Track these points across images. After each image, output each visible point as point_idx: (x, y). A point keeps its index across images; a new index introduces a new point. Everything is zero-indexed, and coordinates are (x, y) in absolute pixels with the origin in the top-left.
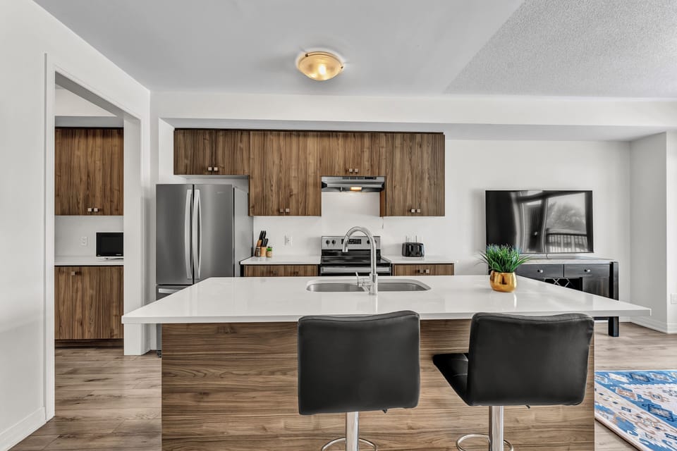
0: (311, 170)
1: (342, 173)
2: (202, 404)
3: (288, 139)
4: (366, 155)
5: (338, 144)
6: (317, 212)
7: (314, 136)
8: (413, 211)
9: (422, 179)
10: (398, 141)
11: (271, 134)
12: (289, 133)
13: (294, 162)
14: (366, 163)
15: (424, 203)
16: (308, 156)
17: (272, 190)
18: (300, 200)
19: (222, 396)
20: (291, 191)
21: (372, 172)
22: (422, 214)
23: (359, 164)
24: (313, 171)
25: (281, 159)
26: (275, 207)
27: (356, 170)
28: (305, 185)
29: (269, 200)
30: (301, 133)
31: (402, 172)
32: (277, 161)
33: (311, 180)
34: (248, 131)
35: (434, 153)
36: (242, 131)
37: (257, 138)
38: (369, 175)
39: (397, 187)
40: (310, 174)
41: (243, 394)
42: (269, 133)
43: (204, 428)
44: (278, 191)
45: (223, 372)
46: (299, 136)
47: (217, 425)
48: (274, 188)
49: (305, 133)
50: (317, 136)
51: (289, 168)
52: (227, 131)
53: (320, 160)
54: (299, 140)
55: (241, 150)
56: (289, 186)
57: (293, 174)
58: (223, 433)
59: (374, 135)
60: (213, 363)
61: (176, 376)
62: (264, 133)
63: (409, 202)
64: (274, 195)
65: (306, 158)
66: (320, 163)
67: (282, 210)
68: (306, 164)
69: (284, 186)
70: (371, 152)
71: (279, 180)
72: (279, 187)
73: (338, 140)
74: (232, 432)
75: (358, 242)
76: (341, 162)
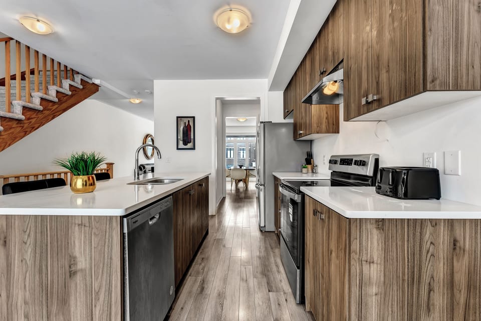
75: (351, 162)
76: (318, 68)
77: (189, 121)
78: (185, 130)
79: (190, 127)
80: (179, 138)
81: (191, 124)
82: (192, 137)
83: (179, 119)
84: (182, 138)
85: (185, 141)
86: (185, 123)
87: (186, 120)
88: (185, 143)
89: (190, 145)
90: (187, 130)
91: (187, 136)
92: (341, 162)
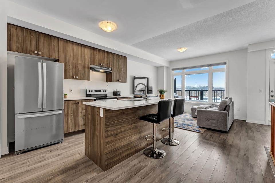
0: (87, 61)
1: (98, 65)
2: (116, 138)
3: (77, 46)
4: (106, 59)
5: (97, 53)
6: (89, 79)
7: (87, 48)
8: (119, 81)
9: (121, 70)
10: (115, 57)
11: (69, 42)
12: (78, 44)
13: (79, 57)
14: (106, 62)
15: (122, 79)
16: (85, 56)
17: (70, 68)
18: (82, 73)
19: (121, 134)
20: (78, 69)
21: (108, 66)
22: (121, 82)
23: (103, 62)
24: (87, 62)
25: (74, 54)
26: (71, 75)
27: (103, 64)
28: (84, 67)
29: (68, 72)
30: (83, 45)
31: (116, 67)
32: (72, 55)
33: (86, 66)
34: (58, 38)
35: (124, 62)
36: (55, 37)
37: (62, 42)
38: (107, 67)
39: (115, 72)
40: (86, 63)
41: (126, 132)
42: (69, 41)
43: (117, 146)
44: (73, 69)
45: (121, 126)
46: (82, 46)
47: (120, 144)
48: (71, 67)
49: (84, 46)
50: (89, 48)
51: (77, 59)
52: (46, 35)
53: (90, 58)
54: (82, 48)
55: (54, 46)
56: (77, 67)
57: (79, 62)
58: (121, 146)
59: (108, 53)
60: (119, 124)
61: (109, 131)
62: (66, 41)
63: (118, 78)
64: (71, 70)
65: (84, 56)
66: (90, 59)
67: (75, 77)
68: (85, 59)
69: (75, 67)
70: (107, 59)
71: (73, 64)
72: (73, 67)
73: (96, 51)
74: (123, 144)
75: (100, 91)
76: (98, 60)
92: (96, 91)
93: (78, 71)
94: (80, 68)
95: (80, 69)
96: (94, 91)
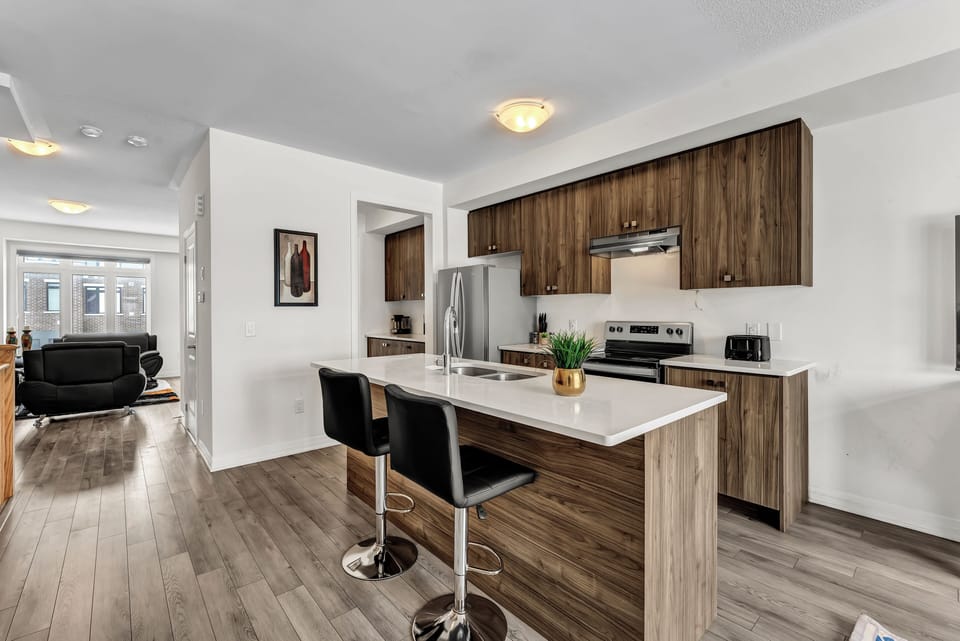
0: (580, 232)
1: (617, 231)
3: (555, 198)
4: (650, 196)
7: (582, 188)
8: (728, 278)
9: (748, 219)
10: (702, 161)
12: (556, 191)
13: (561, 226)
14: (650, 210)
15: (752, 264)
16: (576, 215)
17: (540, 265)
18: (568, 274)
20: (559, 263)
21: (660, 221)
24: (582, 234)
25: (549, 225)
26: (543, 284)
27: (634, 224)
28: (573, 254)
30: (569, 188)
31: (710, 212)
32: (545, 229)
33: (580, 246)
34: (520, 199)
36: (515, 200)
37: (527, 204)
39: (701, 239)
40: (579, 238)
42: (537, 196)
44: (547, 265)
46: (566, 192)
48: (542, 261)
49: (573, 187)
50: (586, 187)
51: (557, 235)
53: (590, 218)
54: (566, 198)
55: (514, 222)
56: (557, 257)
57: (561, 241)
62: (533, 197)
63: (722, 262)
64: (543, 271)
65: (574, 218)
66: (590, 222)
67: (549, 288)
68: (574, 226)
69: (552, 258)
70: (658, 191)
71: (548, 251)
72: (547, 260)
73: (612, 184)
75: (654, 330)
76: (616, 216)
77: (305, 242)
78: (297, 261)
79: (308, 255)
80: (282, 278)
81: (310, 249)
82: (312, 279)
83: (282, 235)
84: (288, 281)
85: (296, 287)
86: (296, 246)
87: (299, 240)
88: (296, 292)
89: (307, 297)
90: (301, 263)
91: (301, 275)
92: (635, 329)
93: (559, 269)
94: (563, 258)
95: (563, 263)
96: (627, 329)
